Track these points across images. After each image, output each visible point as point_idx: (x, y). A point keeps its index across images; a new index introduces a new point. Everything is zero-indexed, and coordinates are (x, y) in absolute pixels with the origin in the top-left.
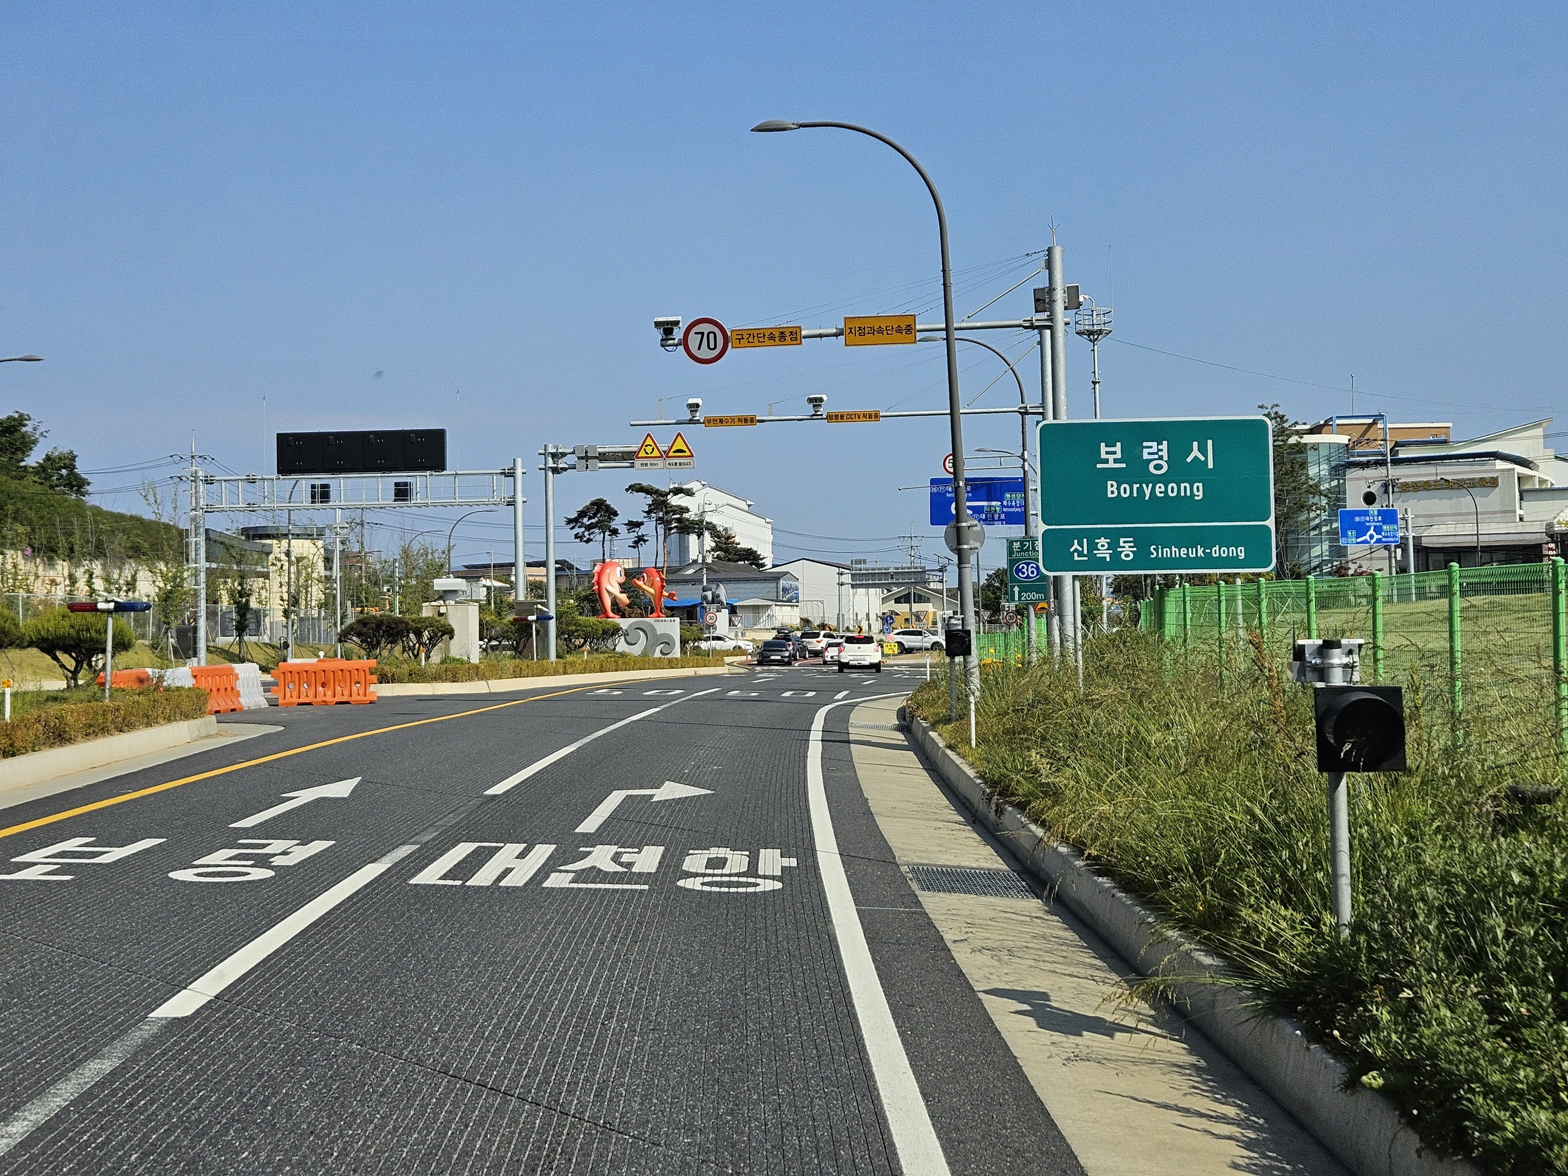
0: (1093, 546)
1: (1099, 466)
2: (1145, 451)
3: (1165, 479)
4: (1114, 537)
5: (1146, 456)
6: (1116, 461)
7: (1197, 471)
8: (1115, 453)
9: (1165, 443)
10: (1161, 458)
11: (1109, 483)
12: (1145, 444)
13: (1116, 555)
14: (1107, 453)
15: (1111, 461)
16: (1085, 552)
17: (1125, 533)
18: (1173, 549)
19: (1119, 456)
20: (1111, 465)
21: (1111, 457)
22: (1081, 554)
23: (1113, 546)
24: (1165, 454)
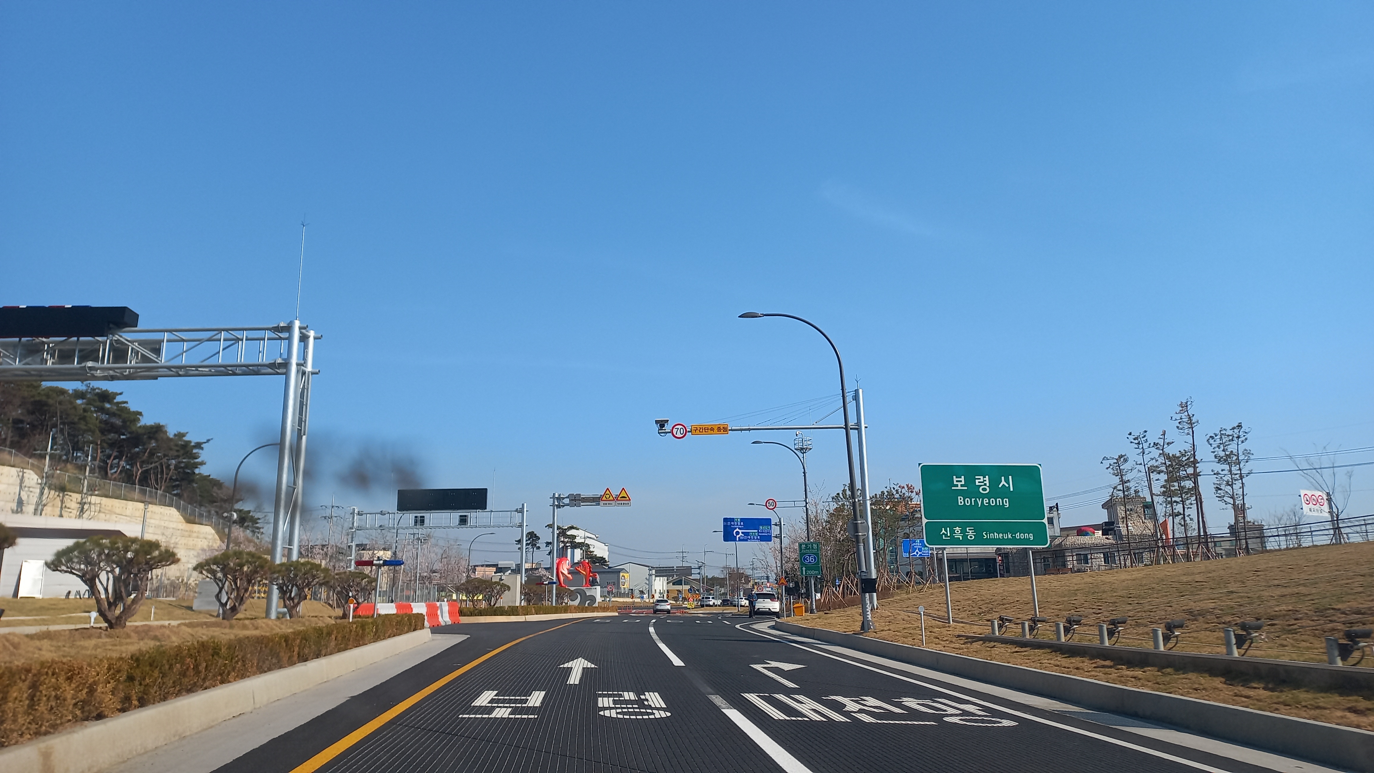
0: (952, 532)
1: (953, 488)
2: (977, 481)
3: (988, 496)
4: (963, 527)
5: (977, 484)
6: (962, 486)
7: (1004, 493)
8: (961, 481)
9: (987, 477)
10: (985, 485)
11: (959, 497)
12: (976, 477)
13: (965, 537)
14: (957, 481)
15: (959, 486)
16: (949, 535)
17: (970, 525)
18: (995, 534)
19: (963, 483)
20: (959, 488)
21: (959, 484)
22: (946, 536)
23: (963, 532)
24: (987, 482)
